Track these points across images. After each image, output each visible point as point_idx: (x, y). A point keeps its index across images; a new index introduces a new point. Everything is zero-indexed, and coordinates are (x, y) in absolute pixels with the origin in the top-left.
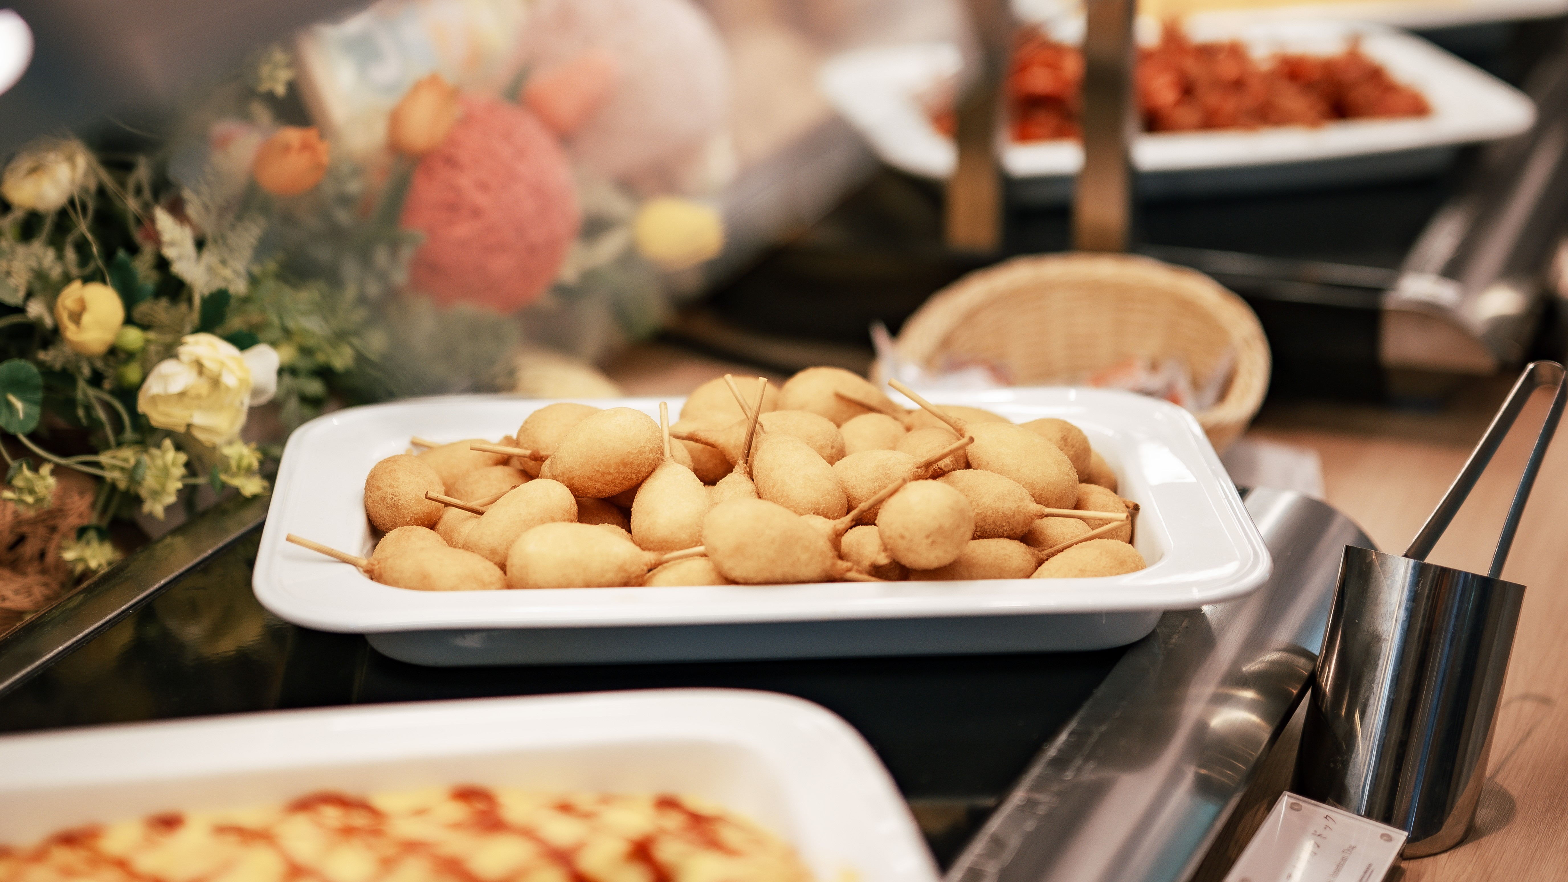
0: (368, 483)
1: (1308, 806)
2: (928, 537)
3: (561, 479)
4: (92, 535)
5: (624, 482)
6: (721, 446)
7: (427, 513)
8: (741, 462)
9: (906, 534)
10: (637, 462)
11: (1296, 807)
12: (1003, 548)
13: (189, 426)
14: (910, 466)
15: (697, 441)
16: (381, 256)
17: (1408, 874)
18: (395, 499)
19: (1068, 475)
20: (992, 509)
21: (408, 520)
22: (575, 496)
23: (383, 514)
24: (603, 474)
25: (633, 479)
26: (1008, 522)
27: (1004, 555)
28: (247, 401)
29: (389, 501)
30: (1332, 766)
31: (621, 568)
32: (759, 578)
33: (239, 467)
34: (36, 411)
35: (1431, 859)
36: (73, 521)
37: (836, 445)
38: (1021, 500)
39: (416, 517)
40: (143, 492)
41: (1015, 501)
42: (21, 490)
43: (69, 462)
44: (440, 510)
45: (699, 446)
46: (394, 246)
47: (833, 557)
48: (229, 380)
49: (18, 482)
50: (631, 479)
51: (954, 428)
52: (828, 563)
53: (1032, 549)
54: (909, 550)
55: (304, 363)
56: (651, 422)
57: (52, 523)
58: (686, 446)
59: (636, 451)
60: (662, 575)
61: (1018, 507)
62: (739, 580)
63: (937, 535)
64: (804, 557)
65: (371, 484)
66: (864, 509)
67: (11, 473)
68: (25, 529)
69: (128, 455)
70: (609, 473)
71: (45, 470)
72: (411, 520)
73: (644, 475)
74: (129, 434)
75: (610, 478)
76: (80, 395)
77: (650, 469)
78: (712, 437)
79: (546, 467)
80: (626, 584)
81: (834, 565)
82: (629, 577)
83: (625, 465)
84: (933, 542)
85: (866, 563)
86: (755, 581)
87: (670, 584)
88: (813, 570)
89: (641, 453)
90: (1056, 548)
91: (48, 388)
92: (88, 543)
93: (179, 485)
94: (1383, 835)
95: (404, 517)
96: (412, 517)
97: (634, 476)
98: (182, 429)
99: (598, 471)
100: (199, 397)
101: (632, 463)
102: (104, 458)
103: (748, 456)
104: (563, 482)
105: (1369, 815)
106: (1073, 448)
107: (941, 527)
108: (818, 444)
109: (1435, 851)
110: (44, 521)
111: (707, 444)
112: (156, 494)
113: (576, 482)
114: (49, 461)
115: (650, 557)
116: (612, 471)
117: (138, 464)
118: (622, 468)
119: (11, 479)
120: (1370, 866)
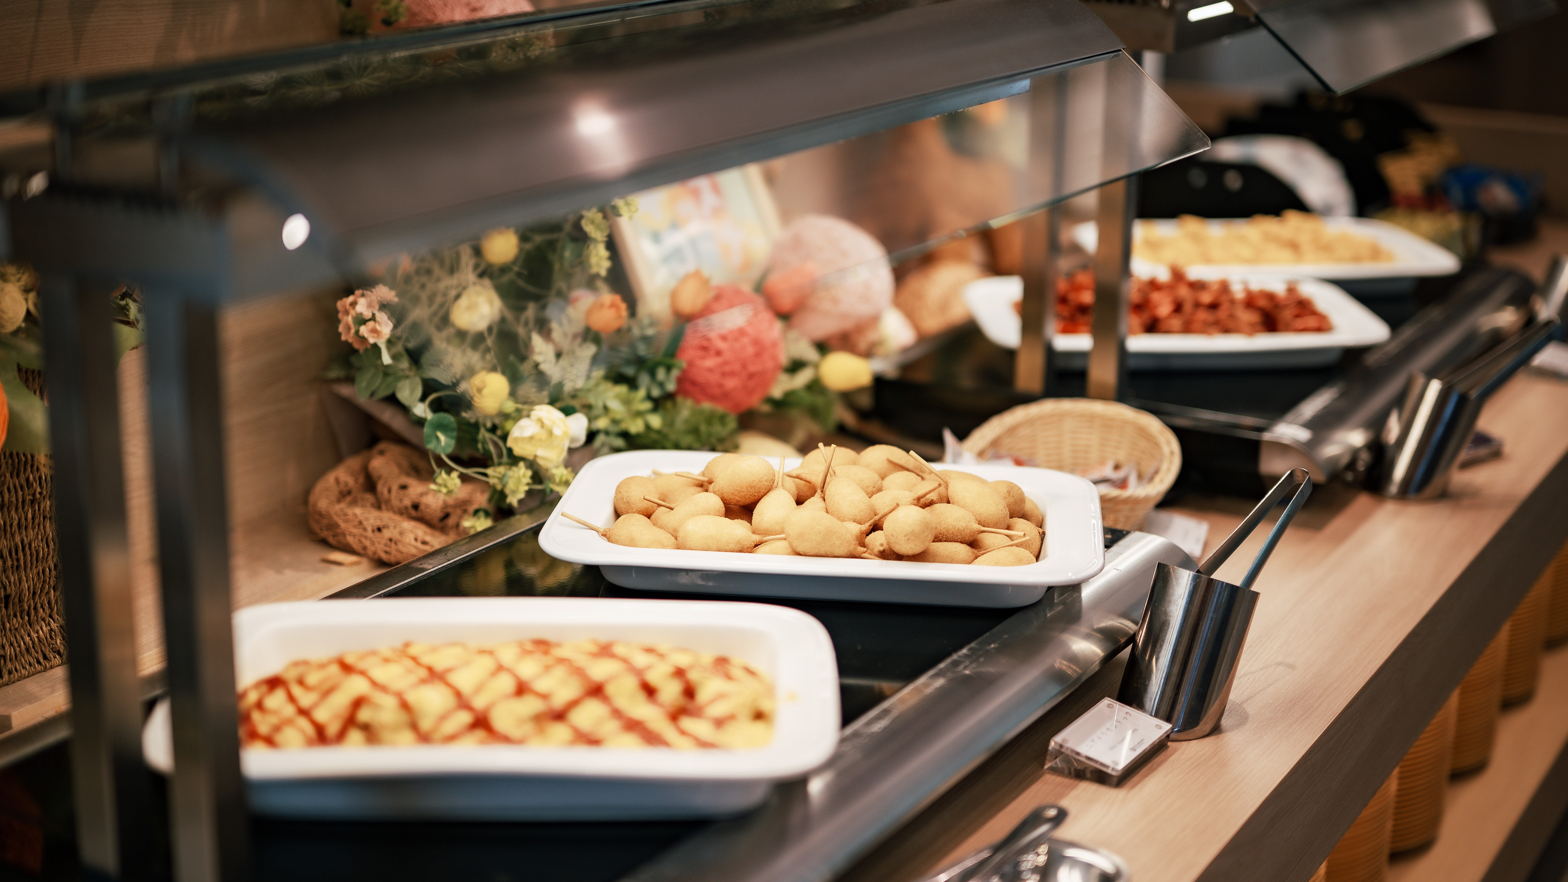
0: (617, 491)
1: (1118, 706)
2: (905, 536)
3: (717, 493)
4: (481, 514)
5: (751, 497)
6: (814, 483)
7: (646, 508)
8: (819, 491)
9: (894, 534)
10: (758, 486)
11: (1111, 706)
12: (955, 548)
13: (536, 456)
14: (910, 499)
15: (801, 479)
16: (661, 374)
17: (1170, 749)
18: (628, 499)
19: (1002, 511)
20: (952, 526)
21: (634, 511)
22: (724, 504)
23: (622, 507)
24: (739, 492)
25: (756, 496)
26: (961, 534)
27: (955, 552)
28: (567, 445)
29: (625, 500)
30: (1136, 685)
31: (738, 542)
32: (812, 553)
33: (561, 480)
34: (453, 443)
35: (1187, 742)
36: (475, 506)
37: (876, 486)
38: (969, 522)
39: (639, 510)
40: (507, 491)
41: (965, 522)
42: (440, 485)
43: (470, 471)
44: (654, 507)
45: (803, 482)
46: (669, 368)
47: (855, 544)
48: (557, 432)
49: (439, 480)
50: (755, 496)
51: (944, 481)
52: (852, 547)
53: (974, 550)
54: (896, 543)
55: (614, 429)
56: (768, 465)
57: (464, 508)
58: (793, 482)
59: (757, 480)
60: (761, 548)
61: (967, 525)
62: (801, 553)
63: (912, 536)
64: (838, 543)
65: (618, 491)
66: (876, 519)
67: (436, 475)
68: (449, 510)
69: (502, 469)
70: (743, 492)
71: (455, 475)
72: (636, 511)
73: (763, 494)
74: (505, 459)
75: (743, 494)
76: (480, 437)
77: (766, 491)
78: (809, 478)
79: (711, 487)
80: (741, 551)
81: (856, 548)
82: (742, 547)
83: (751, 487)
84: (908, 539)
85: (876, 550)
86: (810, 554)
87: (765, 553)
88: (843, 551)
89: (760, 481)
90: (987, 550)
91: (459, 429)
92: (479, 518)
93: (526, 488)
94: (1157, 725)
95: (632, 509)
96: (636, 510)
97: (756, 494)
98: (531, 458)
99: (736, 490)
100: (541, 440)
101: (755, 487)
102: (489, 471)
103: (823, 488)
104: (718, 495)
105: (1156, 715)
106: (1013, 497)
107: (913, 531)
108: (865, 485)
109: (1190, 738)
110: (460, 506)
111: (806, 481)
112: (514, 492)
113: (725, 496)
114: (457, 470)
115: (756, 538)
116: (744, 490)
117: (504, 475)
118: (749, 489)
119: (436, 478)
120: (1143, 740)
